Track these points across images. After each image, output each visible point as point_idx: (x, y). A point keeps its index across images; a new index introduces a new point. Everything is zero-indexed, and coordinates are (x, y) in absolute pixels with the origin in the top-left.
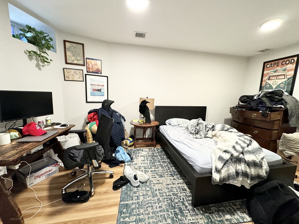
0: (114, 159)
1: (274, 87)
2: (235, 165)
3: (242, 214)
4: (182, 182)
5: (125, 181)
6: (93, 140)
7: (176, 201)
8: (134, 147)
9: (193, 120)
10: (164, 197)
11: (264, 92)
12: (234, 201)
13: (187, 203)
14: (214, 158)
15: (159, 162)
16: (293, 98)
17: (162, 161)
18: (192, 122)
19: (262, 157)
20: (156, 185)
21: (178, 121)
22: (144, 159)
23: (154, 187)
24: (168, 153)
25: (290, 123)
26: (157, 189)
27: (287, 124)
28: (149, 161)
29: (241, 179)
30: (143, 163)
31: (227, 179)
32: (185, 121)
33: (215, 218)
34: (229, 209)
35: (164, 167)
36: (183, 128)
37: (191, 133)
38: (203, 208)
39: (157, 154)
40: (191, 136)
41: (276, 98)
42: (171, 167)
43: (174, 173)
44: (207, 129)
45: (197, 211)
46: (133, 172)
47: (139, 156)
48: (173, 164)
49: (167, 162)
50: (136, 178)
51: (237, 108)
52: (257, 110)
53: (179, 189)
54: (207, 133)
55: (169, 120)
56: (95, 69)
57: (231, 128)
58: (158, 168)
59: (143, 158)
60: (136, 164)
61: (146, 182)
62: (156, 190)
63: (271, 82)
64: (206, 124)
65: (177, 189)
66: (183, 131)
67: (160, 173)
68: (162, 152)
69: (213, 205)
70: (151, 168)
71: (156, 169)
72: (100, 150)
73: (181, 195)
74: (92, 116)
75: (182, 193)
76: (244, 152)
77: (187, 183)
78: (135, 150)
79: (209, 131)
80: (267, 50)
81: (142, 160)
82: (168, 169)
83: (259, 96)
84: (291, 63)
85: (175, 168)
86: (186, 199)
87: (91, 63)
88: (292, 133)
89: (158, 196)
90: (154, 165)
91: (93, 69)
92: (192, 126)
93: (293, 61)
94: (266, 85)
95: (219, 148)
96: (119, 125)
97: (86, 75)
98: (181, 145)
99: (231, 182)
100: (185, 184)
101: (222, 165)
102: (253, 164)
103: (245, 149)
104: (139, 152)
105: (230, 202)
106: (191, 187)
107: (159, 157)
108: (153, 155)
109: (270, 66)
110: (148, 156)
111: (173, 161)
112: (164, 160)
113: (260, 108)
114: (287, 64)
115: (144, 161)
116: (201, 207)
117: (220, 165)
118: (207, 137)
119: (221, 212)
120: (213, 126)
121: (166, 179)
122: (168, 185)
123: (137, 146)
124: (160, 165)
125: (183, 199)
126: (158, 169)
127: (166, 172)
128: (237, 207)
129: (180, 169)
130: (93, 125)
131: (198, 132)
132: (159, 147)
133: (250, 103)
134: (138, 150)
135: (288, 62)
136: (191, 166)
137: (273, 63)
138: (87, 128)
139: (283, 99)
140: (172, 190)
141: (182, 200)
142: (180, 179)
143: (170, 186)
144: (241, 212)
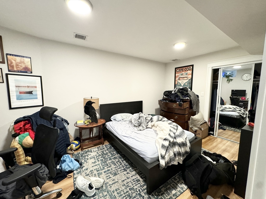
0: (59, 171)
1: (182, 85)
2: (173, 148)
3: (181, 185)
4: (135, 174)
5: (79, 195)
6: (26, 156)
7: (134, 195)
8: (81, 150)
9: (135, 114)
10: (122, 196)
11: (178, 89)
12: (174, 176)
13: (143, 193)
14: (158, 148)
15: (110, 159)
16: (193, 92)
17: (113, 157)
18: (134, 116)
19: (185, 138)
20: (113, 186)
21: (122, 116)
22: (95, 160)
23: (111, 189)
24: (117, 148)
25: (193, 109)
26: (115, 190)
27: (192, 110)
28: (100, 162)
29: (177, 159)
30: (95, 166)
31: (170, 162)
32: (127, 115)
33: (166, 197)
34: (173, 184)
35: (116, 164)
36: (127, 121)
37: (135, 126)
38: (156, 192)
39: (107, 151)
40: (136, 128)
41: (185, 93)
42: (122, 162)
43: (126, 167)
44: (147, 122)
45: (152, 197)
46: (87, 180)
47: (89, 158)
48: (123, 158)
49: (118, 158)
50: (91, 187)
51: (163, 101)
52: (175, 102)
53: (134, 182)
54: (147, 124)
55: (113, 116)
56: (22, 68)
57: (163, 118)
58: (110, 166)
59: (93, 160)
60: (87, 169)
61: (102, 186)
62: (113, 192)
63: (180, 81)
64: (146, 117)
65: (132, 183)
66: (128, 125)
67: (114, 171)
68: (111, 148)
69: (162, 186)
70: (104, 168)
71: (109, 169)
72: (43, 171)
73: (137, 187)
74: (22, 126)
75: (137, 185)
76: (176, 137)
77: (139, 173)
78: (83, 152)
79: (149, 123)
80: (176, 60)
81: (92, 163)
82: (120, 164)
83: (175, 91)
84: (190, 70)
85: (126, 162)
86: (142, 189)
87: (15, 61)
88: (195, 115)
89: (117, 197)
90: (106, 164)
91: (19, 67)
92: (135, 120)
93: (190, 69)
94: (178, 83)
95: (160, 138)
96: (62, 131)
97: (7, 75)
98: (129, 139)
99: (172, 163)
100: (137, 175)
101: (165, 151)
102: (182, 144)
103: (176, 134)
104: (88, 154)
105: (172, 179)
106: (143, 176)
107: (109, 154)
108: (103, 154)
109: (179, 71)
110: (98, 156)
111: (123, 154)
112: (115, 156)
113: (177, 100)
114: (188, 70)
115: (95, 162)
116: (154, 192)
117: (163, 152)
118: (148, 128)
119: (168, 190)
120: (151, 118)
121: (120, 176)
122: (124, 181)
123: (84, 148)
124: (112, 162)
125: (139, 190)
126: (111, 168)
127: (119, 168)
128: (177, 181)
129: (131, 161)
130: (25, 137)
131: (140, 124)
132: (107, 143)
133: (171, 96)
134: (86, 153)
135: (188, 69)
136: (142, 159)
137: (180, 69)
138: (16, 143)
139: (188, 94)
140: (128, 185)
141: (139, 192)
142: (133, 171)
143: (125, 182)
144: (180, 184)
